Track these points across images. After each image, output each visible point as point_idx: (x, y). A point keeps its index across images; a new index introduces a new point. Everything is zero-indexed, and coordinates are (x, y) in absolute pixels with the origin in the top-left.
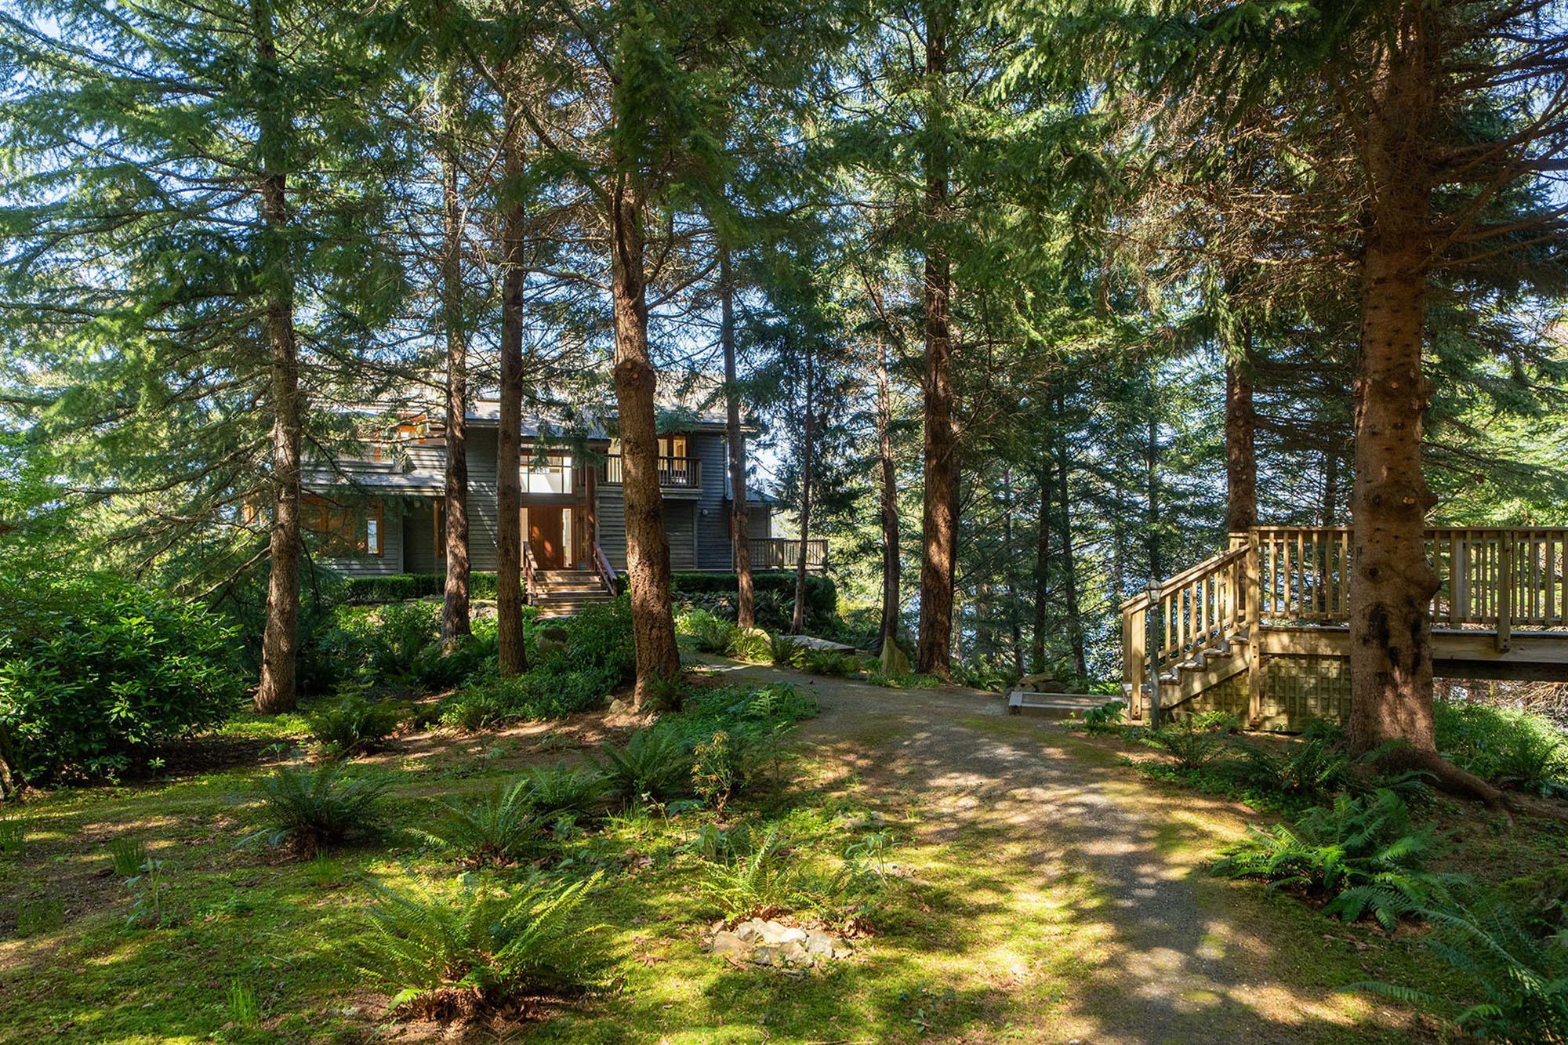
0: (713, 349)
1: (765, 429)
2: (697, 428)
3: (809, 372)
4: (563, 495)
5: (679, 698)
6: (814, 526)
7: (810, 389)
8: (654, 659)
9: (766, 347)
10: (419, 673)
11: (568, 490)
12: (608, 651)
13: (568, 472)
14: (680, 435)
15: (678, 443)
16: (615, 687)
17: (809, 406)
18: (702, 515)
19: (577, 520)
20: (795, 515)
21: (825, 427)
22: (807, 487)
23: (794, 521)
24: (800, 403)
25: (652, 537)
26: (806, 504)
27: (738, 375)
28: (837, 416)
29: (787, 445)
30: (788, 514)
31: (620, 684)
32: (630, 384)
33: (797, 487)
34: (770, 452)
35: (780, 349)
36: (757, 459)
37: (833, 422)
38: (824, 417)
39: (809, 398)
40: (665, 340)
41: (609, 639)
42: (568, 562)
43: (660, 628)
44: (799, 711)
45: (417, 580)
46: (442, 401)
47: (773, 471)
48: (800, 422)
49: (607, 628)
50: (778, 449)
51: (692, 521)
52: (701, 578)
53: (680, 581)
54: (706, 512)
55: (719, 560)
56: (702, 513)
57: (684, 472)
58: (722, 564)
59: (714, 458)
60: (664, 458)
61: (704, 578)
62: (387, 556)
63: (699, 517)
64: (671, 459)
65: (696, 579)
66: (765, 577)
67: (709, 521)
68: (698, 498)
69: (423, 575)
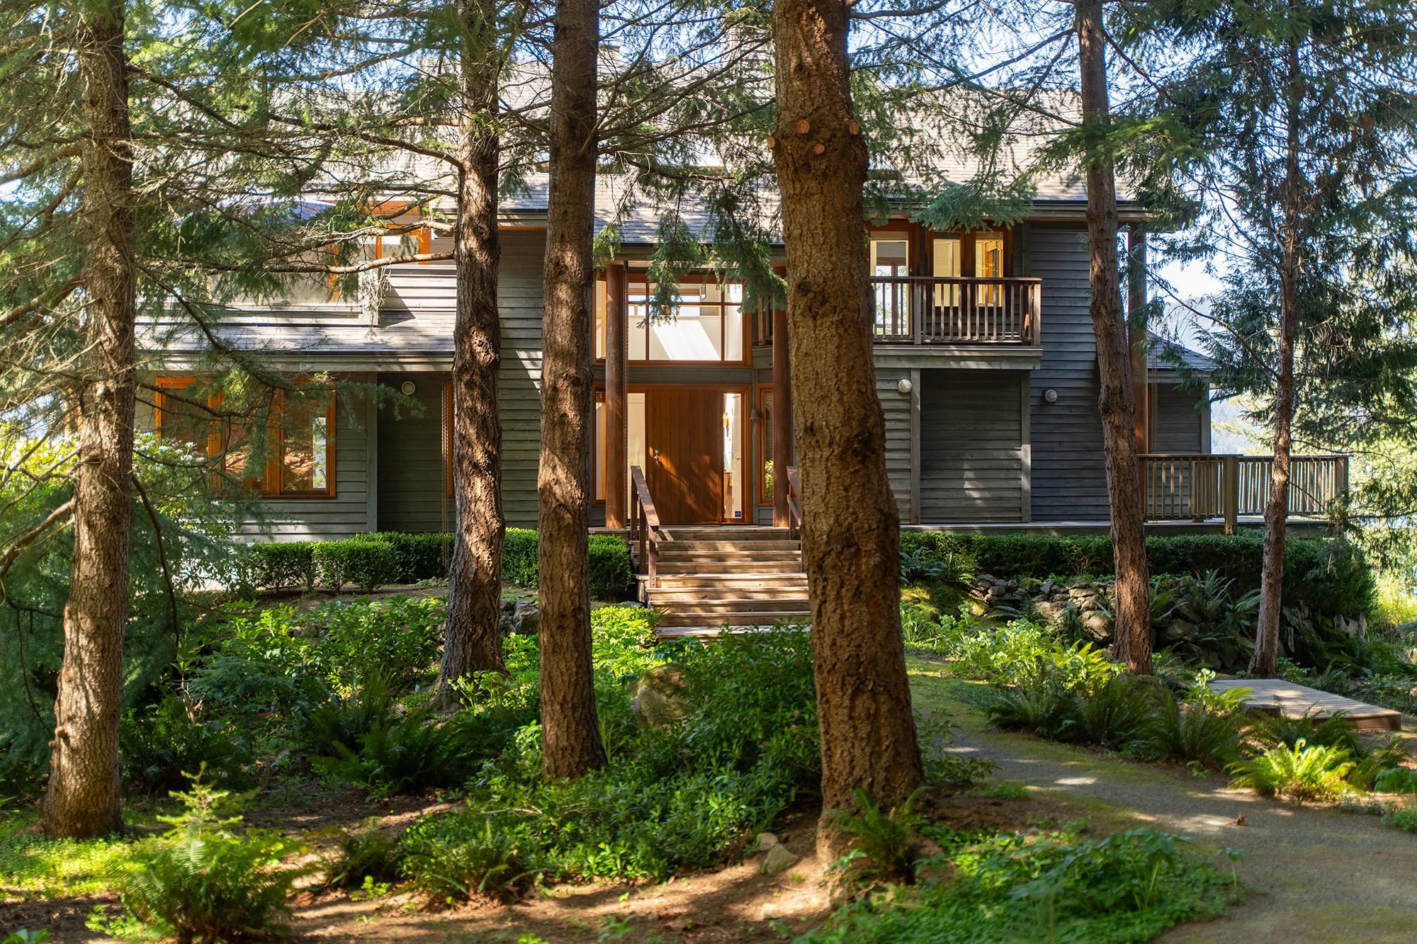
0: (1058, 44)
1: (1187, 212)
2: (1030, 213)
3: (1296, 84)
4: (723, 365)
5: (913, 854)
6: (1307, 426)
7: (1295, 125)
8: (862, 763)
9: (1188, 33)
10: (381, 756)
11: (735, 353)
12: (768, 734)
13: (735, 318)
14: (992, 227)
15: (987, 249)
16: (782, 814)
17: (1291, 163)
18: (1044, 403)
19: (754, 417)
20: (1263, 402)
21: (1334, 204)
22: (1290, 338)
23: (1258, 415)
24: (1273, 152)
25: (855, 495)
26: (1288, 381)
27: (1116, 100)
28: (1364, 179)
29: (1241, 248)
30: (1246, 400)
31: (793, 807)
32: (807, 166)
33: (1266, 340)
34: (1197, 264)
35: (1224, 33)
36: (1164, 285)
37: (1355, 195)
38: (1331, 185)
39: (1292, 141)
40: (947, 30)
41: (770, 707)
42: (734, 505)
43: (874, 694)
44: (1185, 901)
45: (404, 547)
46: (449, 183)
47: (1207, 308)
48: (1274, 196)
49: (768, 682)
50: (1219, 260)
51: (1016, 417)
52: (1034, 546)
53: (984, 552)
54: (1053, 395)
55: (1084, 501)
56: (1043, 398)
57: (999, 309)
58: (1091, 510)
59: (1072, 276)
60: (951, 281)
61: (1043, 545)
62: (343, 498)
63: (1034, 402)
64: (968, 280)
65: (1024, 547)
66: (1188, 542)
67: (1059, 416)
68: (1030, 367)
69: (418, 537)
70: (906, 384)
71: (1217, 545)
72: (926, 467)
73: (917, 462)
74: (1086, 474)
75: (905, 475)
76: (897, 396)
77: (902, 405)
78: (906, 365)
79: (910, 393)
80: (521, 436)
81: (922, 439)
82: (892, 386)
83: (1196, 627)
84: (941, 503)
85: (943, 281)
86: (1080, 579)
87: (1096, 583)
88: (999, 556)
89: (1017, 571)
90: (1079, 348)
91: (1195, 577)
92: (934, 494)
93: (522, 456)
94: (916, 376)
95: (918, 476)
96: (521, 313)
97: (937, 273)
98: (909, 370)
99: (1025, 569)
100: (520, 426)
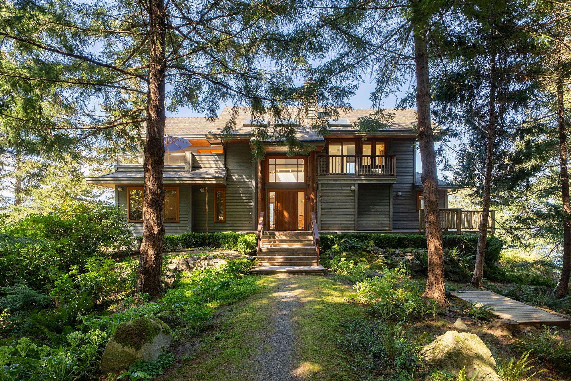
4: (298, 183)
11: (302, 179)
13: (302, 169)
14: (381, 141)
15: (380, 148)
18: (397, 195)
19: (307, 199)
42: (301, 225)
51: (388, 198)
52: (393, 238)
53: (376, 239)
54: (400, 193)
55: (409, 224)
56: (397, 194)
57: (383, 166)
58: (411, 227)
59: (406, 156)
60: (368, 156)
61: (396, 238)
62: (181, 222)
63: (394, 196)
64: (373, 156)
65: (389, 238)
66: (446, 237)
67: (402, 200)
68: (393, 182)
69: (200, 234)
70: (353, 188)
71: (456, 238)
72: (359, 214)
73: (357, 212)
74: (409, 216)
75: (353, 216)
76: (350, 192)
77: (352, 194)
78: (353, 182)
79: (354, 191)
80: (236, 204)
81: (358, 205)
82: (349, 189)
83: (450, 266)
84: (364, 225)
85: (365, 156)
86: (409, 250)
87: (414, 251)
88: (381, 241)
89: (387, 246)
90: (408, 180)
91: (449, 249)
92: (361, 222)
93: (236, 210)
94: (356, 186)
95: (357, 216)
96: (236, 167)
97: (364, 153)
98: (354, 184)
99: (390, 246)
100: (235, 201)
